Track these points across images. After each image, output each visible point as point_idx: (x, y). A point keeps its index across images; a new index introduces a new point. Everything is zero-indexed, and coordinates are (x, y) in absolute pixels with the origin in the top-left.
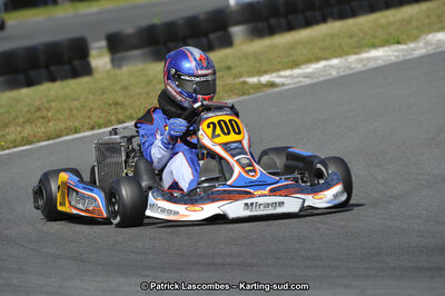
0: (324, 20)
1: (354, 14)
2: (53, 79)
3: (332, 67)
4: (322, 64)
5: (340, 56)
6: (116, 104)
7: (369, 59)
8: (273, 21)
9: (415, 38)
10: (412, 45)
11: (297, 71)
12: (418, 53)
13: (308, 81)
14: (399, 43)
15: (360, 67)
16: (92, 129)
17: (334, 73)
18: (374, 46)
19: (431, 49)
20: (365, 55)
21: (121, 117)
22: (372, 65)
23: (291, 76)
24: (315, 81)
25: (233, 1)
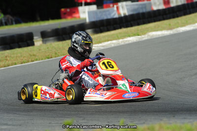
0: (120, 28)
1: (132, 26)
2: (20, 47)
3: (113, 43)
4: (109, 42)
5: (116, 39)
6: (34, 55)
7: (126, 41)
8: (102, 28)
9: (144, 34)
10: (143, 36)
11: (100, 45)
12: (144, 39)
13: (103, 48)
14: (138, 35)
15: (123, 43)
16: (22, 63)
17: (113, 45)
18: (129, 36)
19: (149, 38)
20: (125, 39)
21: (33, 60)
22: (127, 43)
23: (98, 46)
24: (105, 48)
25: (88, 21)
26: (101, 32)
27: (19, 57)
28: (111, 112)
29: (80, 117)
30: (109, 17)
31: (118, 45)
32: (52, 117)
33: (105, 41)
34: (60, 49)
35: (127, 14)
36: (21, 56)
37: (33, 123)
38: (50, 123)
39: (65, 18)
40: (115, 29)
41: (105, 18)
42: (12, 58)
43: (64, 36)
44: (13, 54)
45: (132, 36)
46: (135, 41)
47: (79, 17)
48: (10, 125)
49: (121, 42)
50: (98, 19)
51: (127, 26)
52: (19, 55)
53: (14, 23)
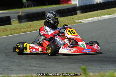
0: (97, 10)
1: (104, 9)
2: (37, 20)
3: (95, 19)
4: (92, 18)
5: (97, 17)
7: (103, 18)
8: (86, 10)
10: (113, 15)
11: (87, 20)
12: (114, 17)
13: (89, 22)
14: (110, 14)
15: (101, 19)
17: (95, 20)
18: (105, 15)
20: (102, 17)
22: (103, 19)
23: (85, 21)
25: (78, 5)
26: (86, 12)
27: (38, 26)
28: (99, 61)
29: (81, 64)
30: (91, 3)
31: (98, 20)
32: (63, 63)
33: (90, 18)
34: (63, 22)
35: (102, 2)
36: (40, 25)
37: (52, 67)
38: (63, 67)
39: (63, 4)
40: (94, 11)
41: (88, 4)
42: (34, 26)
43: (64, 14)
44: (34, 24)
45: (106, 15)
46: (108, 18)
47: (71, 3)
48: (38, 67)
49: (99, 18)
50: (84, 5)
51: (101, 9)
52: (38, 25)
53: (33, 6)
